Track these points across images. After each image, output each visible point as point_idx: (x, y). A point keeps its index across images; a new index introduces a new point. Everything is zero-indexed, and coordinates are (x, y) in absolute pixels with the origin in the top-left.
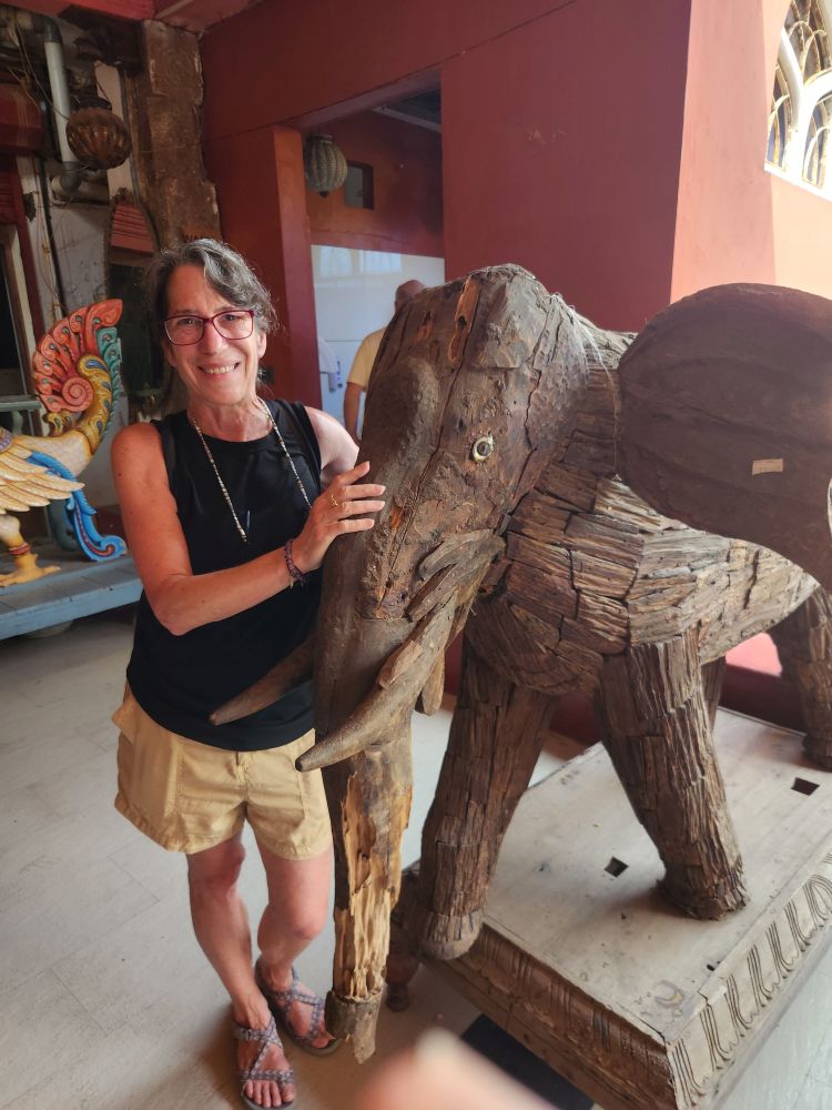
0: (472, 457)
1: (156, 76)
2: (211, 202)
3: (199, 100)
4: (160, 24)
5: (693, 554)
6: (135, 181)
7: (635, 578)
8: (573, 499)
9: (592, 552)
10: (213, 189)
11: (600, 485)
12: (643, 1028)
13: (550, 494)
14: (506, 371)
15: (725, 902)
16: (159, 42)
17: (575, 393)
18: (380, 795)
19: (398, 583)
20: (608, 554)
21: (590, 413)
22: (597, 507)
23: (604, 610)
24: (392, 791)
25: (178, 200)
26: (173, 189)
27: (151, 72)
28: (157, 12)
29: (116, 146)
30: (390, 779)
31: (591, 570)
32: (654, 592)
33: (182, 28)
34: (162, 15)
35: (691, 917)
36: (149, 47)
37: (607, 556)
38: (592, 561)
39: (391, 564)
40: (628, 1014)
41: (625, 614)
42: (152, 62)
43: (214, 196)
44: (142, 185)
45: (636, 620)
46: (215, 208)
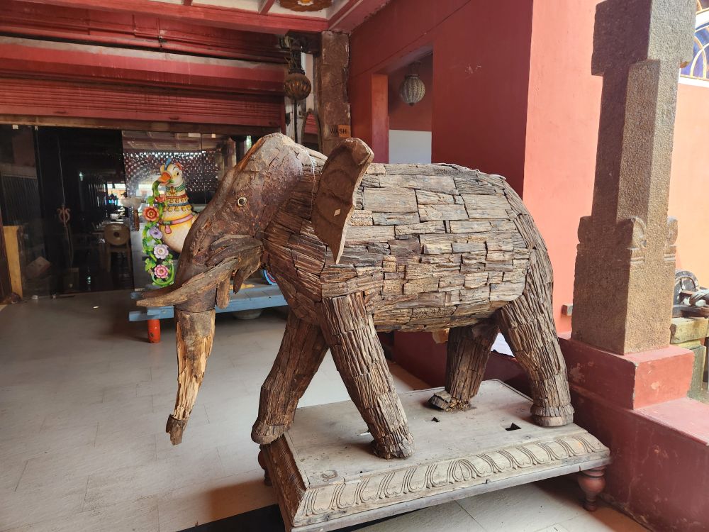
0: (237, 205)
1: (325, 56)
2: (347, 112)
3: (346, 65)
4: (330, 33)
5: (357, 260)
6: (315, 105)
7: (324, 266)
8: (292, 227)
9: (303, 252)
10: (349, 106)
11: (304, 223)
12: (305, 480)
13: (279, 224)
14: (255, 172)
15: (389, 449)
16: (329, 41)
17: (290, 183)
18: (189, 333)
19: (203, 250)
20: (310, 254)
21: (299, 192)
22: (301, 232)
23: (309, 278)
24: (196, 333)
25: (330, 112)
26: (328, 108)
27: (323, 55)
28: (329, 27)
29: (302, 90)
30: (194, 328)
31: (303, 260)
32: (334, 273)
33: (341, 33)
34: (330, 28)
35: (375, 455)
36: (323, 44)
37: (308, 254)
38: (302, 256)
39: (201, 242)
40: (305, 476)
41: (320, 282)
42: (324, 50)
43: (349, 109)
44: (318, 106)
45: (325, 286)
46: (349, 115)
